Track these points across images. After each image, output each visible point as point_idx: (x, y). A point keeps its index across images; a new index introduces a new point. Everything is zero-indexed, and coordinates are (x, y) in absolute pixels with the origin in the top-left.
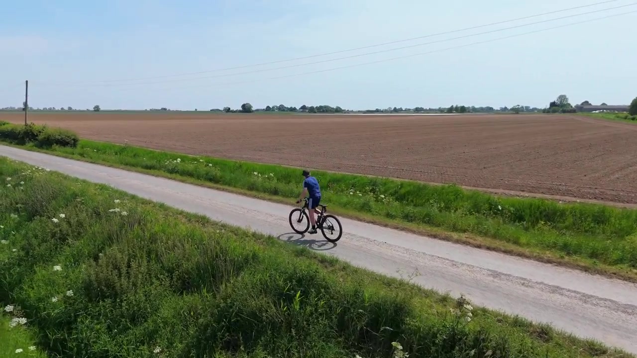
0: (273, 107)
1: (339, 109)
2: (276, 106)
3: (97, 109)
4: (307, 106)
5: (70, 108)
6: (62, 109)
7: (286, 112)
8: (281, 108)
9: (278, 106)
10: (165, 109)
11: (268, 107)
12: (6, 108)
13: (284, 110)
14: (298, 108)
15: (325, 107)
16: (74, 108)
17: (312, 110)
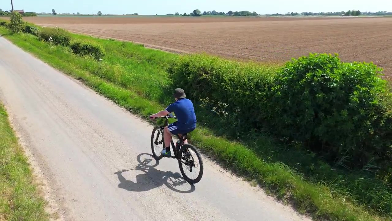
0: (208, 12)
1: (255, 14)
2: (210, 12)
3: (100, 14)
4: (232, 11)
5: (78, 13)
6: (74, 14)
7: (218, 16)
8: (214, 13)
9: (211, 11)
10: (136, 14)
11: (205, 12)
12: (41, 13)
13: (216, 14)
14: (226, 13)
15: (246, 12)
16: (80, 14)
17: (237, 14)
